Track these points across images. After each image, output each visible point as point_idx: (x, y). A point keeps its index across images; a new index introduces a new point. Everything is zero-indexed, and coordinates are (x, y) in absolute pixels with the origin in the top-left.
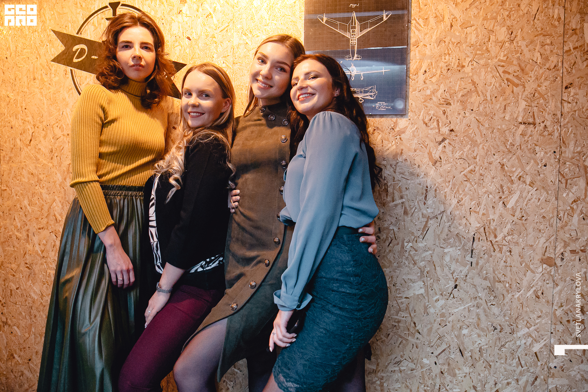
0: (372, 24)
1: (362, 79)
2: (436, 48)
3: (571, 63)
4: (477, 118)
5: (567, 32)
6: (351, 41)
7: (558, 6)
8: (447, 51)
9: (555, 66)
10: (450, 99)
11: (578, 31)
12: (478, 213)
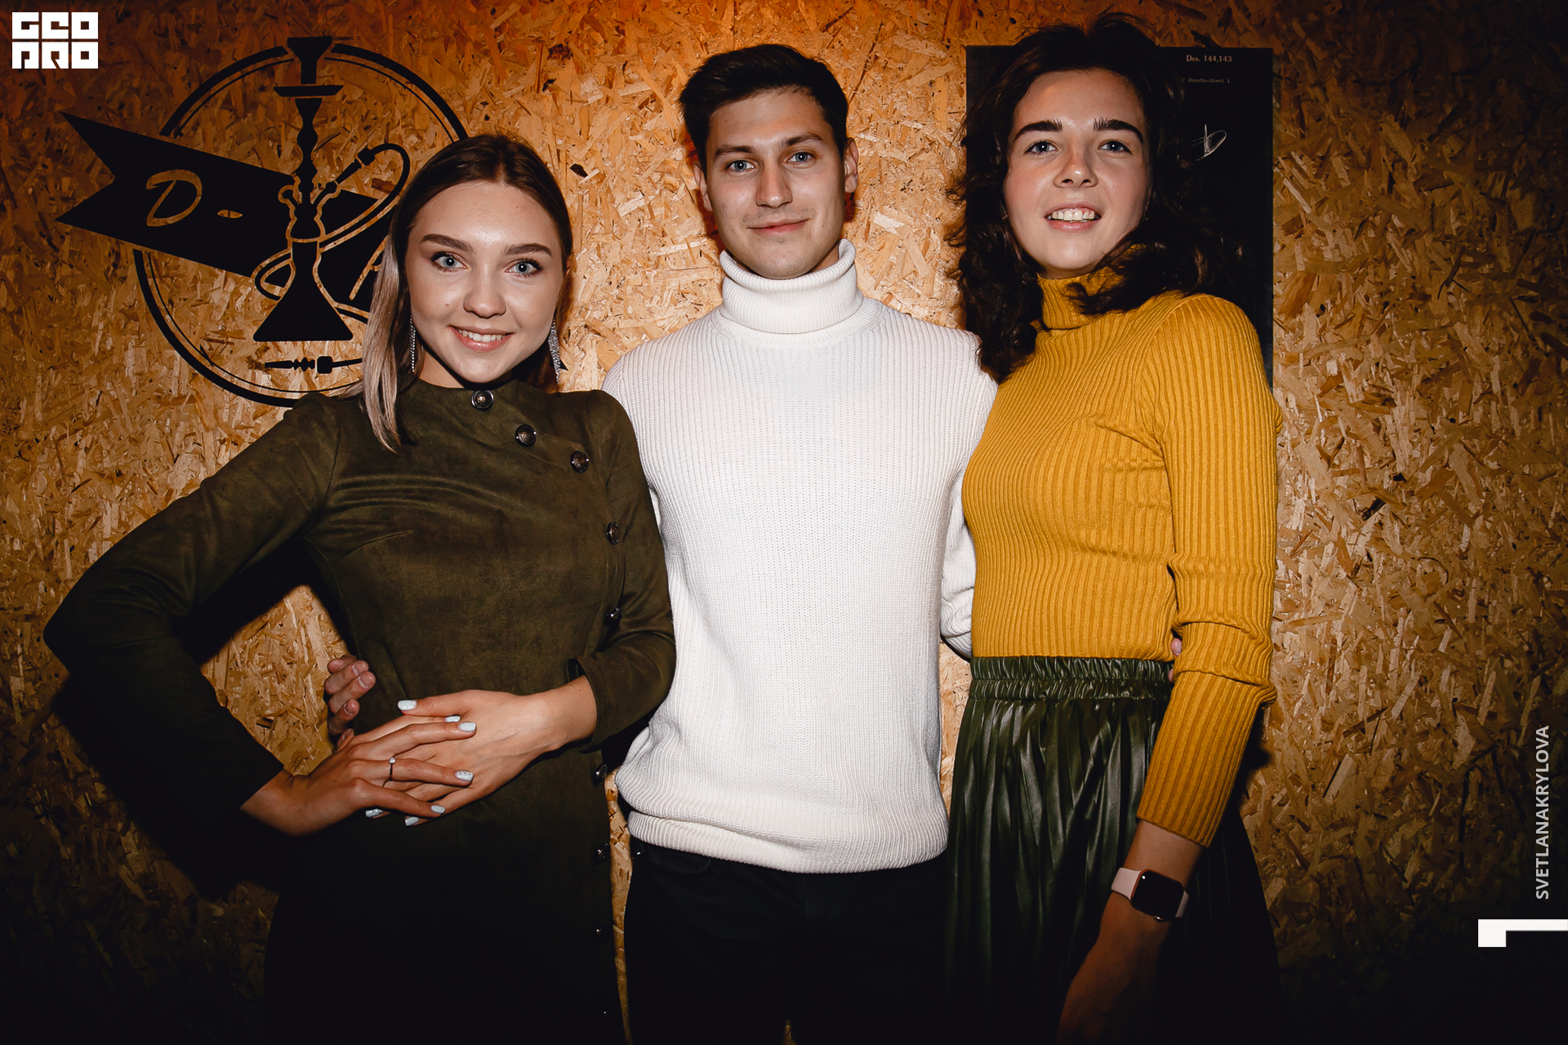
2: (1351, 242)
4: (1467, 442)
8: (1380, 253)
10: (1393, 388)
12: (1475, 712)
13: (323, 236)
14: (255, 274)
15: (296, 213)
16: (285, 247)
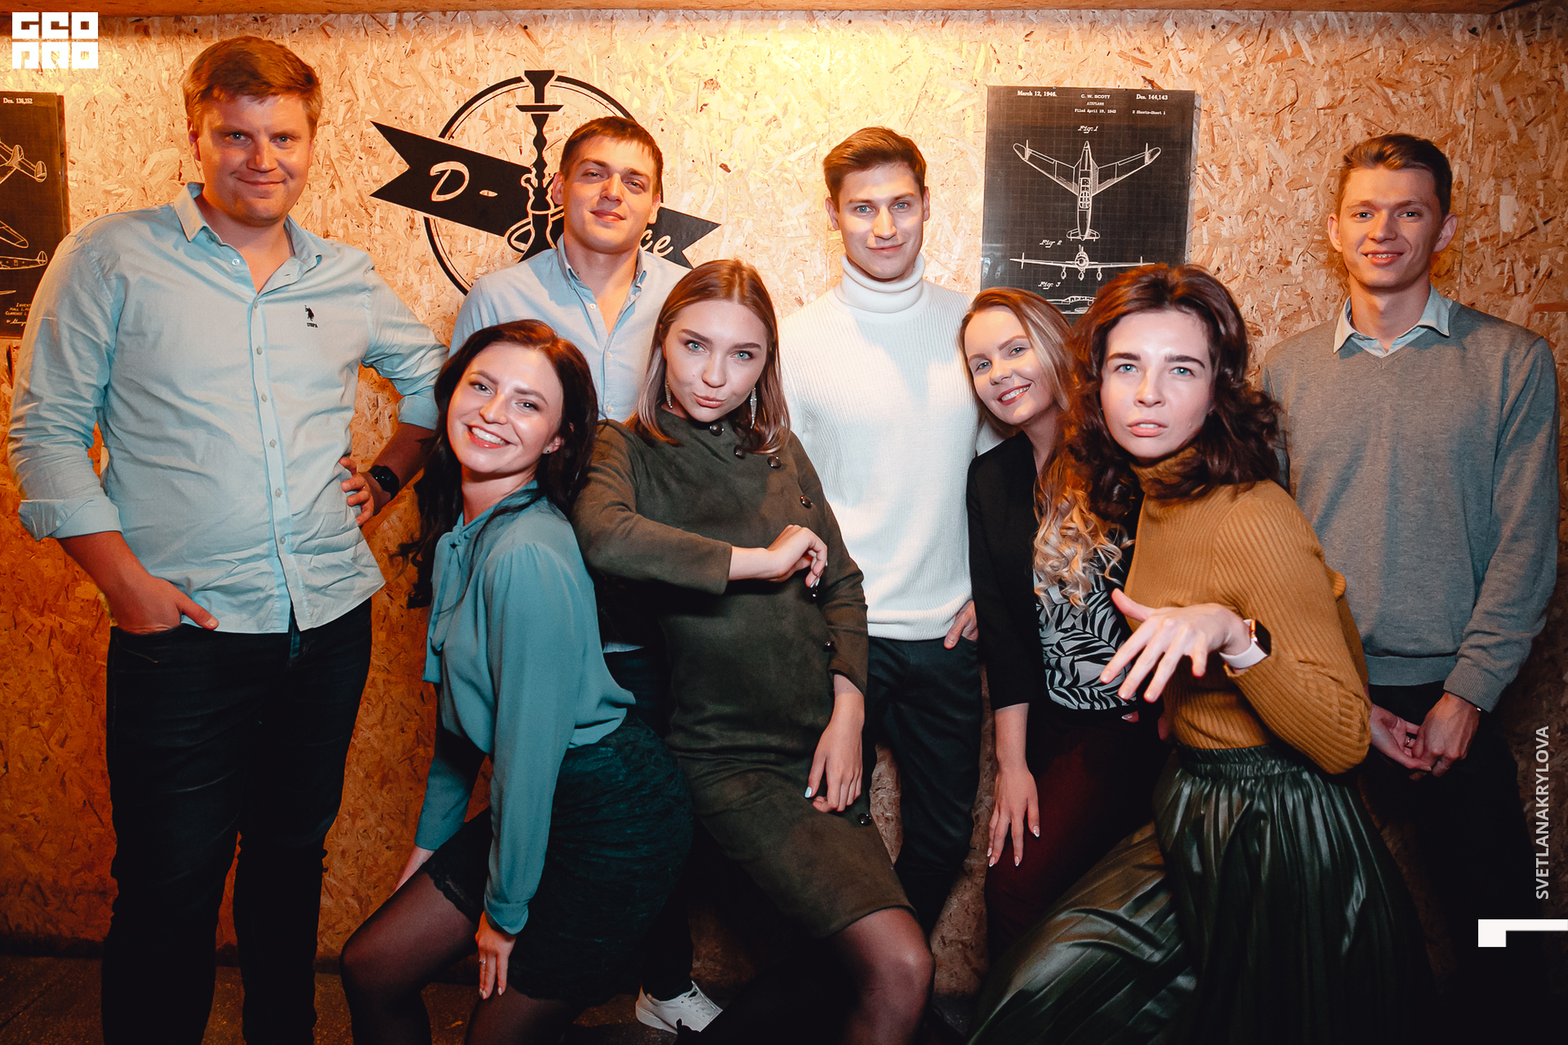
0: (1123, 170)
1: (1099, 279)
2: (1241, 225)
3: (1475, 267)
5: (1472, 209)
6: (1079, 202)
7: (1459, 161)
8: (1259, 232)
9: (1448, 271)
10: (1262, 324)
11: (1489, 209)
13: (553, 210)
14: (507, 235)
15: (534, 193)
16: (526, 216)
